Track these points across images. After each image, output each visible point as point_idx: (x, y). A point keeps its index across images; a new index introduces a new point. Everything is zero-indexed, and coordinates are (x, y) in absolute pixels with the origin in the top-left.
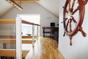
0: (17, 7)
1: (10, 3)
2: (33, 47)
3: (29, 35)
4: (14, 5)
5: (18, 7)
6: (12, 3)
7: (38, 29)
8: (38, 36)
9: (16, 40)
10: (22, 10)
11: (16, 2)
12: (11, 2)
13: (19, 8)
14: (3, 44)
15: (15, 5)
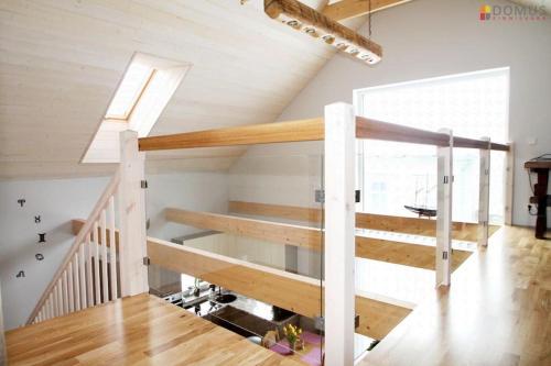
0: (348, 50)
1: (315, 34)
2: (443, 291)
3: (421, 211)
4: (331, 40)
5: (351, 47)
6: (324, 33)
7: (485, 171)
8: (485, 223)
9: (323, 233)
10: (375, 59)
11: (342, 22)
12: (317, 29)
13: (363, 53)
14: (287, 246)
15: (339, 41)
